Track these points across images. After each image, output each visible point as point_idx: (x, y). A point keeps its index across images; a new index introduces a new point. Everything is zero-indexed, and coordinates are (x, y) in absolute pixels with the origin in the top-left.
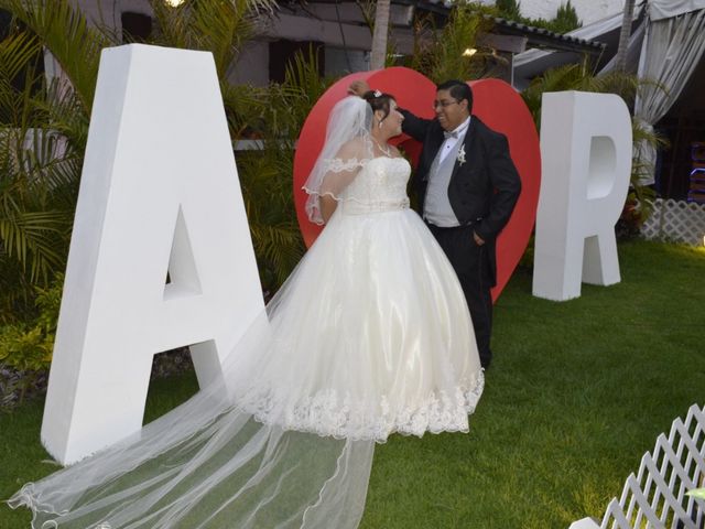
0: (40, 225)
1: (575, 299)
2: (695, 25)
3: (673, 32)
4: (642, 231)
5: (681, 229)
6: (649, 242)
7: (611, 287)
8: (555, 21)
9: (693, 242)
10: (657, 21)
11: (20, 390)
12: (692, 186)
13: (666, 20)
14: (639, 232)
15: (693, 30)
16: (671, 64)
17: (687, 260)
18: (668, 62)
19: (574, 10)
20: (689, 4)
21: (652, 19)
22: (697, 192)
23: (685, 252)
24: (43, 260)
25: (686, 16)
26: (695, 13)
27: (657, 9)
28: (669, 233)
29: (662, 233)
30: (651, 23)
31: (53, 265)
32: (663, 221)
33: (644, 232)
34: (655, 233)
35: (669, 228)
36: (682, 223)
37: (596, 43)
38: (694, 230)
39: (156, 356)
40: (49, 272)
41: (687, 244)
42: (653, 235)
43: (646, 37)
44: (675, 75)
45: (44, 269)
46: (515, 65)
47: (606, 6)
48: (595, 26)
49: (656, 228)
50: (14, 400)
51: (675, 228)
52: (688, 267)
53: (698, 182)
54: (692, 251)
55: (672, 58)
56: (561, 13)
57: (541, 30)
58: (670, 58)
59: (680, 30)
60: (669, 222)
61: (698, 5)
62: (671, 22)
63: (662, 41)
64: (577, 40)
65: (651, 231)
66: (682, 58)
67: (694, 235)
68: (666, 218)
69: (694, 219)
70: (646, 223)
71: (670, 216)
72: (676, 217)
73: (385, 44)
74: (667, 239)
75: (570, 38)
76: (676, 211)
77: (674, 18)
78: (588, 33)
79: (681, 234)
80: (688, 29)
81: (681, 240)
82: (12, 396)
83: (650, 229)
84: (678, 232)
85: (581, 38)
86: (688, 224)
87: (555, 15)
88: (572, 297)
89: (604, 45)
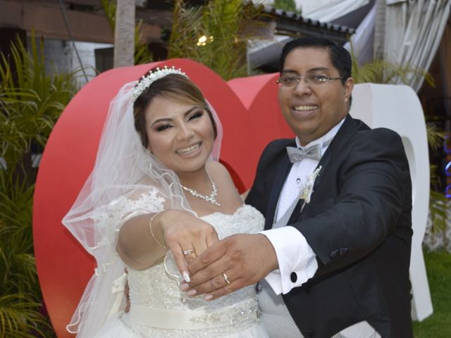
2: (430, 8)
3: (408, 16)
10: (390, 5)
13: (399, 4)
16: (411, 51)
18: (407, 48)
37: (336, 27)
46: (251, 51)
55: (411, 44)
58: (408, 43)
59: (415, 14)
62: (404, 6)
63: (397, 25)
64: (318, 23)
77: (407, 1)
78: (323, 16)
80: (423, 13)
89: (351, 30)
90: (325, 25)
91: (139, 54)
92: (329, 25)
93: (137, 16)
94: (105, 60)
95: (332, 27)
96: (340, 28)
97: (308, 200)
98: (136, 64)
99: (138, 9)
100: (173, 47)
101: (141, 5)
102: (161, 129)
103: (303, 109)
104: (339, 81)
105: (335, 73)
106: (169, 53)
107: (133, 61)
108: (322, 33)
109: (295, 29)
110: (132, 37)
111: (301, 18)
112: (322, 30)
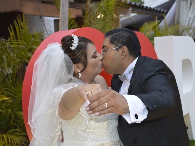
3: (191, 4)
18: (190, 18)
59: (194, 3)
73: (67, 14)
89: (165, 11)
90: (154, 9)
95: (157, 10)
96: (160, 10)
98: (69, 29)
100: (86, 21)
106: (84, 24)
108: (152, 12)
109: (140, 11)
110: (67, 17)
111: (143, 6)
112: (152, 11)
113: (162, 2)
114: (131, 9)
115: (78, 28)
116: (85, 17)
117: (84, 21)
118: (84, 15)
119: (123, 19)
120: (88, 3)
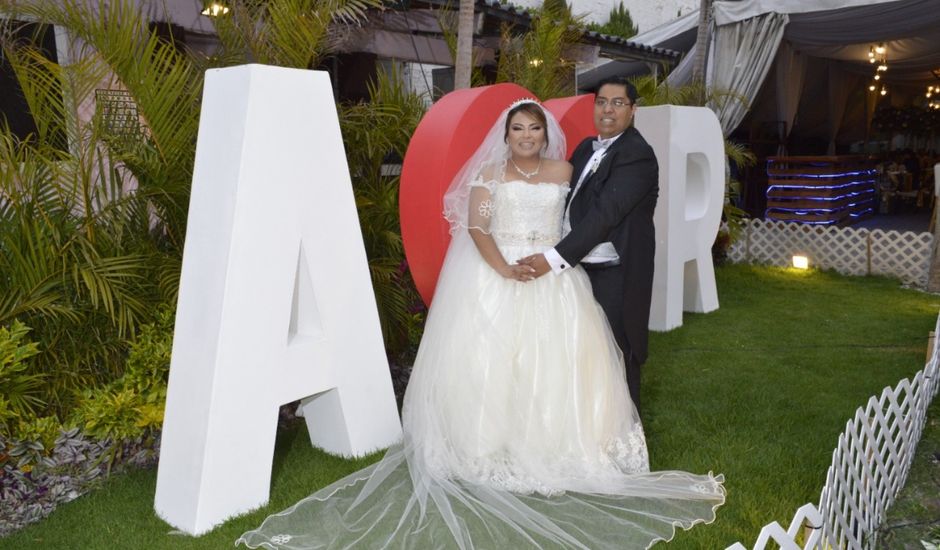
0: (119, 271)
1: (677, 329)
2: (764, 29)
3: (741, 37)
4: (728, 254)
5: (769, 250)
6: (736, 266)
7: (712, 315)
8: (608, 25)
9: (782, 263)
10: (724, 26)
11: (105, 464)
12: (768, 204)
13: (733, 24)
14: (726, 256)
15: (761, 37)
16: (741, 73)
17: (779, 282)
18: (737, 70)
19: (628, 13)
20: (756, 7)
21: (718, 24)
22: (774, 211)
23: (776, 274)
24: (129, 311)
25: (754, 21)
26: (763, 16)
27: (723, 13)
28: (757, 255)
29: (749, 255)
30: (716, 28)
31: (140, 317)
32: (749, 243)
33: (730, 255)
34: (742, 256)
35: (756, 249)
36: (769, 243)
37: (660, 50)
38: (782, 251)
39: (282, 408)
40: (136, 326)
41: (776, 266)
42: (739, 259)
43: (712, 42)
44: (746, 84)
45: (131, 320)
46: (578, 72)
47: (661, 8)
48: (656, 32)
49: (742, 250)
50: (100, 474)
51: (763, 250)
52: (782, 289)
53: (774, 200)
54: (782, 272)
55: (742, 66)
56: (614, 17)
57: (593, 33)
58: (739, 65)
59: (748, 36)
60: (756, 243)
61: (766, 9)
62: (738, 27)
63: (729, 47)
64: (642, 46)
65: (737, 255)
66: (751, 66)
67: (782, 256)
68: (752, 239)
69: (782, 239)
70: (732, 246)
71: (756, 237)
72: (763, 237)
73: (470, 57)
74: (755, 261)
75: (634, 44)
76: (763, 231)
77: (741, 22)
78: (650, 39)
79: (769, 256)
80: (757, 34)
81: (769, 262)
82: (98, 470)
83: (736, 252)
84: (766, 253)
85: (646, 44)
86: (776, 244)
87: (608, 19)
88: (675, 326)
89: (676, 53)
90: (649, 48)
91: (475, 76)
92: (653, 49)
93: (474, 43)
94: (444, 82)
95: (656, 50)
96: (664, 51)
97: (595, 171)
98: (472, 86)
99: (475, 36)
100: (501, 72)
101: (478, 33)
102: (516, 129)
103: (607, 121)
104: (628, 107)
105: (628, 101)
106: (498, 77)
107: (470, 85)
108: (645, 56)
109: (618, 52)
110: (469, 64)
111: (625, 42)
112: (646, 53)
113: (678, 30)
114: (598, 49)
115: (488, 84)
116: (500, 64)
117: (499, 73)
118: (498, 60)
119: (583, 72)
120: (505, 36)
